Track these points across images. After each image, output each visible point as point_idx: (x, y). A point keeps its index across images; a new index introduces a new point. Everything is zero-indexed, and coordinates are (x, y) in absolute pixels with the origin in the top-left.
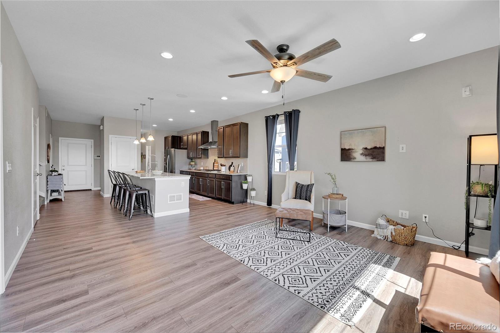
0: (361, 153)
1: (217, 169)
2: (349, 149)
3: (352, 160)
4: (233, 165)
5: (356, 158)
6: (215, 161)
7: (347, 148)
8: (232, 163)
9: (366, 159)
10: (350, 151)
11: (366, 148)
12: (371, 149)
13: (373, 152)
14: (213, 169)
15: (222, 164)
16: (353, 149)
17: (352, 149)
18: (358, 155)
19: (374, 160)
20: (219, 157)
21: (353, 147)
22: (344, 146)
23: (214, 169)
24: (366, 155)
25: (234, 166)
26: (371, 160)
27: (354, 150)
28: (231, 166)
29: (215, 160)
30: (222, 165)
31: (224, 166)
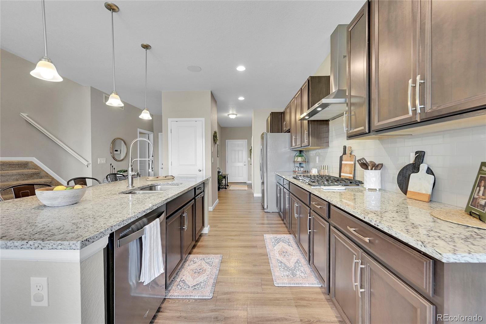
1: (352, 176)
4: (423, 167)
6: (345, 153)
8: (420, 156)
14: (340, 176)
15: (368, 160)
20: (351, 137)
23: (342, 174)
25: (429, 171)
28: (415, 167)
29: (345, 148)
30: (365, 165)
31: (376, 167)
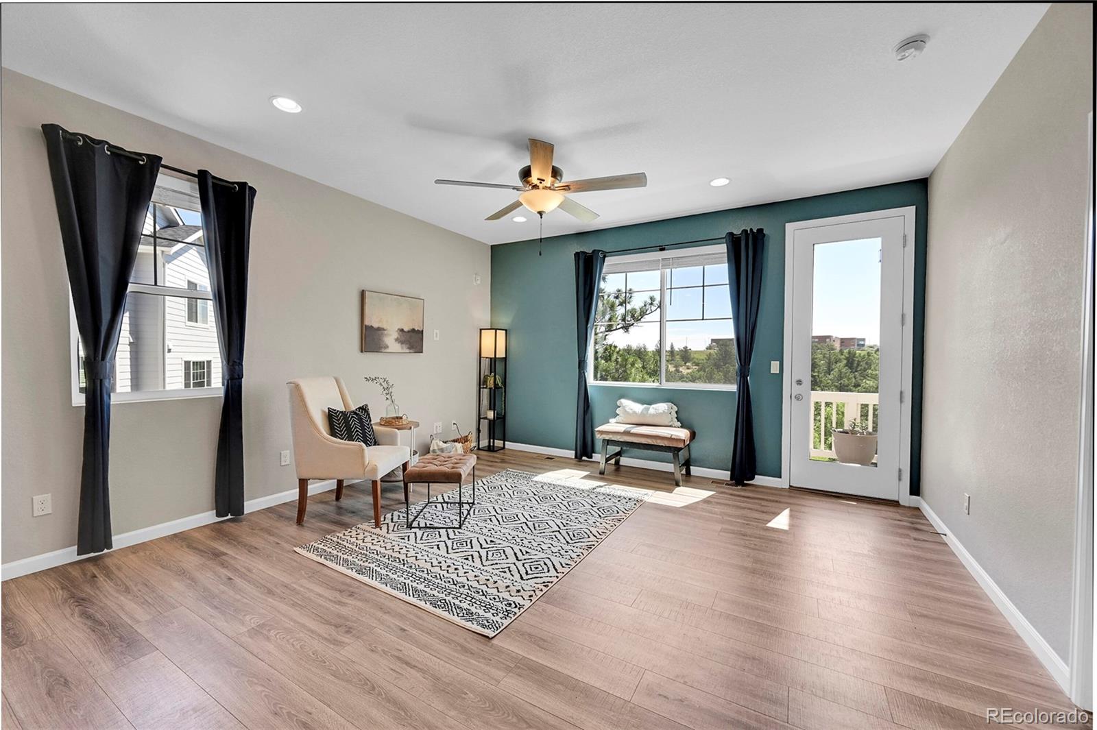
0: (396, 337)
2: (379, 329)
3: (383, 350)
5: (388, 347)
7: (375, 325)
9: (402, 348)
10: (380, 332)
11: (402, 330)
12: (409, 332)
13: (411, 337)
16: (385, 328)
17: (384, 330)
18: (391, 340)
19: (411, 351)
21: (384, 326)
22: (371, 321)
24: (402, 342)
26: (408, 351)
27: (386, 332)
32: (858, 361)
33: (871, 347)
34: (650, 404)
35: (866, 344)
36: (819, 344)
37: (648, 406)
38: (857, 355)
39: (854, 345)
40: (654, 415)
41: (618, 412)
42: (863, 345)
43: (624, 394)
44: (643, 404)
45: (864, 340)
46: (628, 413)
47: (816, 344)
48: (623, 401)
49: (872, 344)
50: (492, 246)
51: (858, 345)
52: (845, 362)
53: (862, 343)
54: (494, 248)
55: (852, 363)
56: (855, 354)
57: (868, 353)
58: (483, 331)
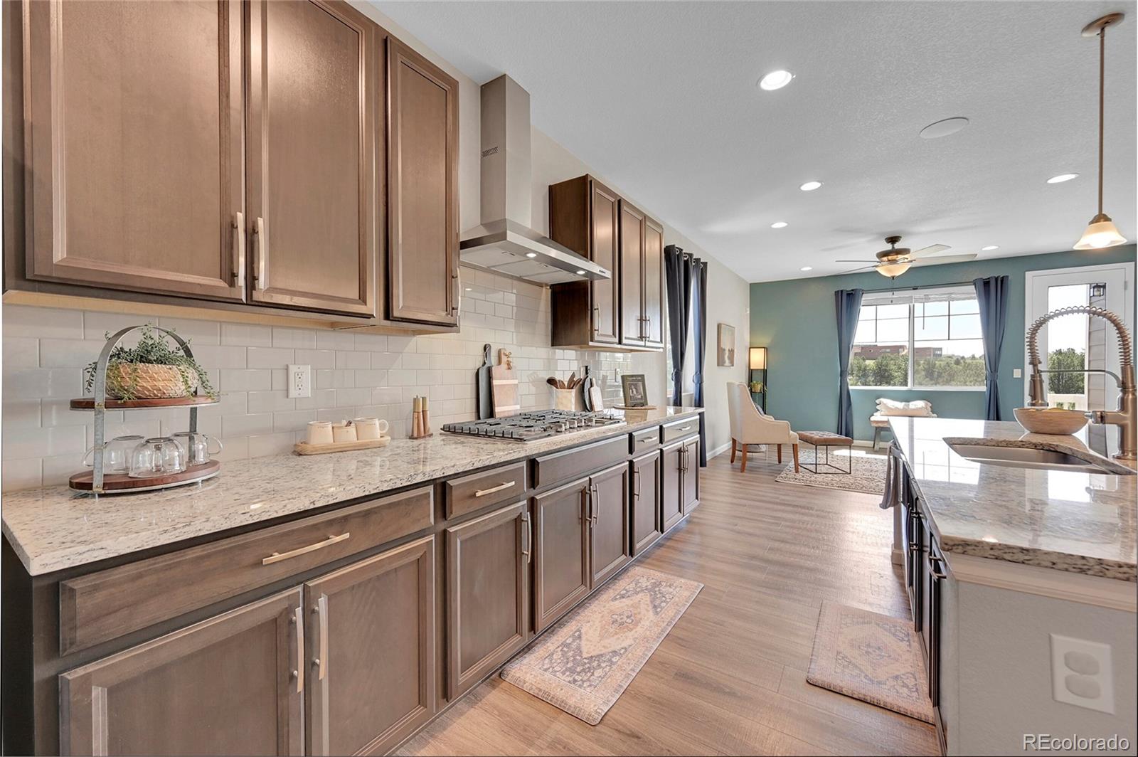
3: (724, 364)
5: (726, 362)
9: (729, 363)
12: (731, 351)
13: (731, 355)
19: (731, 365)
24: (729, 359)
32: (938, 372)
33: (950, 357)
34: (908, 402)
35: (943, 354)
36: (892, 354)
37: (907, 403)
38: (937, 365)
39: (930, 355)
40: (914, 409)
41: (878, 407)
42: (941, 355)
43: (880, 395)
44: (902, 402)
45: (941, 349)
46: (890, 408)
47: (889, 355)
48: (882, 400)
49: (950, 353)
50: (751, 284)
51: (934, 355)
52: (923, 373)
53: (939, 353)
54: (753, 287)
55: (933, 373)
56: (935, 365)
57: (947, 363)
58: (751, 349)
